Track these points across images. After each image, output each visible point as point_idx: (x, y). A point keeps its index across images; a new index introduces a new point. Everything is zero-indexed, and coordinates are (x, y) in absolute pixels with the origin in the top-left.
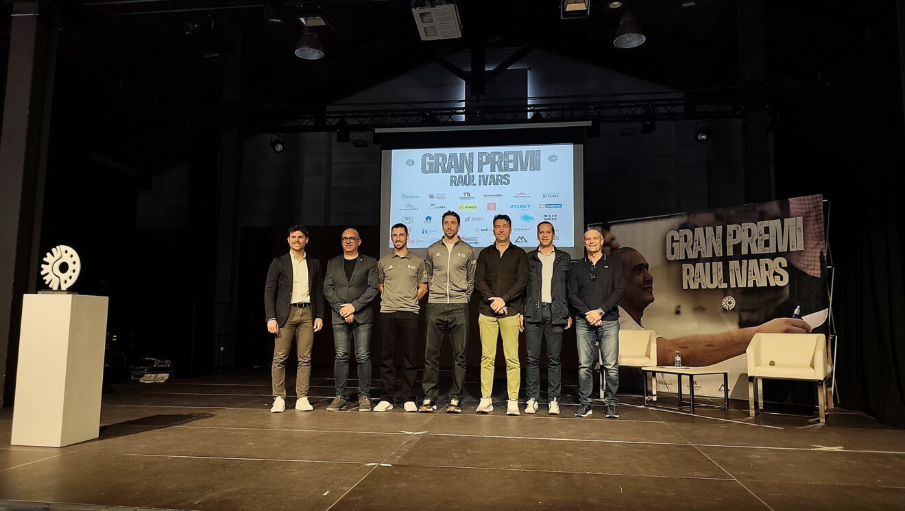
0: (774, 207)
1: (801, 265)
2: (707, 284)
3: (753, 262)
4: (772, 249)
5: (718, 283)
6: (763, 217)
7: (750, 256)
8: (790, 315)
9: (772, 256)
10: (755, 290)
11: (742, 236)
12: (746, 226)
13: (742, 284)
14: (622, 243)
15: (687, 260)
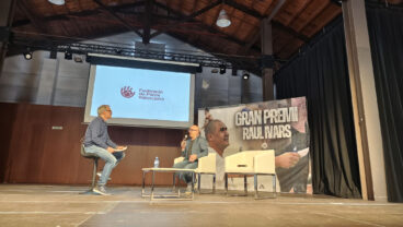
0: (284, 102)
1: (297, 128)
2: (254, 137)
3: (275, 127)
4: (284, 121)
5: (260, 136)
6: (280, 106)
7: (274, 124)
8: (292, 150)
9: (284, 124)
10: (276, 140)
11: (271, 115)
12: (272, 111)
13: (270, 137)
14: (214, 117)
15: (245, 126)
